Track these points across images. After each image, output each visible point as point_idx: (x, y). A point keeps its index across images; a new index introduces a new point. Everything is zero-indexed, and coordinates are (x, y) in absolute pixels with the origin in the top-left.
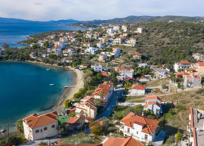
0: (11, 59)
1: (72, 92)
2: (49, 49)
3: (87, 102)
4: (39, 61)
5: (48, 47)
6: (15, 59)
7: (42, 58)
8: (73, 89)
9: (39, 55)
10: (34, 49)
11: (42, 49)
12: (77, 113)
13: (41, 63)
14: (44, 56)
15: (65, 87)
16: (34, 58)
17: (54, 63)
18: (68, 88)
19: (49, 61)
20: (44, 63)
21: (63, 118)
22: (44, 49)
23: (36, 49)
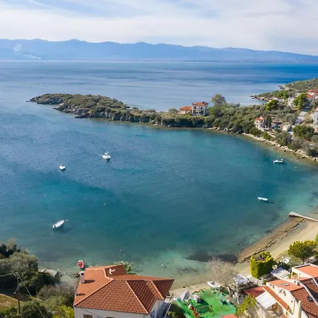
0: (217, 126)
1: (302, 232)
2: (303, 113)
3: (302, 285)
4: (269, 138)
5: (303, 108)
6: (224, 127)
7: (279, 131)
8: (310, 225)
9: (273, 125)
10: (270, 109)
11: (287, 112)
12: (262, 307)
13: (273, 143)
14: (285, 128)
15: (292, 213)
16: (262, 130)
17: (300, 147)
18: (297, 219)
19: (291, 140)
20: (279, 145)
21: (225, 303)
22: (292, 112)
23: (273, 111)
